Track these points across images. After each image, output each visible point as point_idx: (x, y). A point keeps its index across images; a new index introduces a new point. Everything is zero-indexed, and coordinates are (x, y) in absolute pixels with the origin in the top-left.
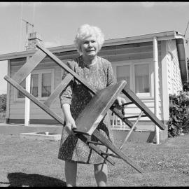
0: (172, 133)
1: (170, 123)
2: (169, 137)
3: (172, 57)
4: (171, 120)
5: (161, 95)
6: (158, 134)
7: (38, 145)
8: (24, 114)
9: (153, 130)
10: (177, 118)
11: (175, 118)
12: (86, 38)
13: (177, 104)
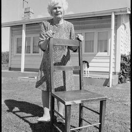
0: (121, 81)
1: (120, 74)
2: (119, 83)
3: (125, 28)
4: (121, 72)
5: (115, 54)
6: (111, 81)
7: (29, 85)
8: (21, 65)
9: (108, 78)
10: (126, 70)
11: (124, 71)
12: (55, 5)
13: (126, 61)
